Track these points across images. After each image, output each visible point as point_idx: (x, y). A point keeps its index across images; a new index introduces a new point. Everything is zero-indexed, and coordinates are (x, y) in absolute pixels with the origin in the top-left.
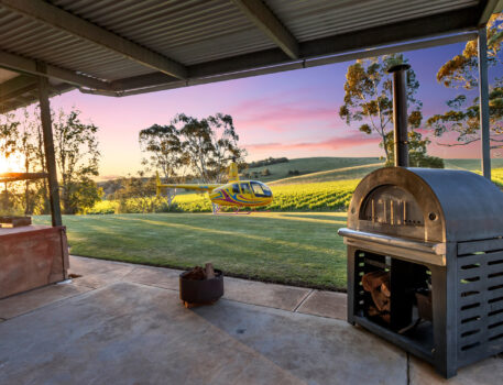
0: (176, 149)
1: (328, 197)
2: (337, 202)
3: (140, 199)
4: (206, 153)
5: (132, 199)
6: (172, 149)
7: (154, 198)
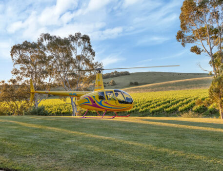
0: (43, 62)
1: (164, 103)
2: (171, 108)
3: (12, 102)
4: (68, 66)
5: (5, 103)
6: (40, 62)
7: (24, 102)
